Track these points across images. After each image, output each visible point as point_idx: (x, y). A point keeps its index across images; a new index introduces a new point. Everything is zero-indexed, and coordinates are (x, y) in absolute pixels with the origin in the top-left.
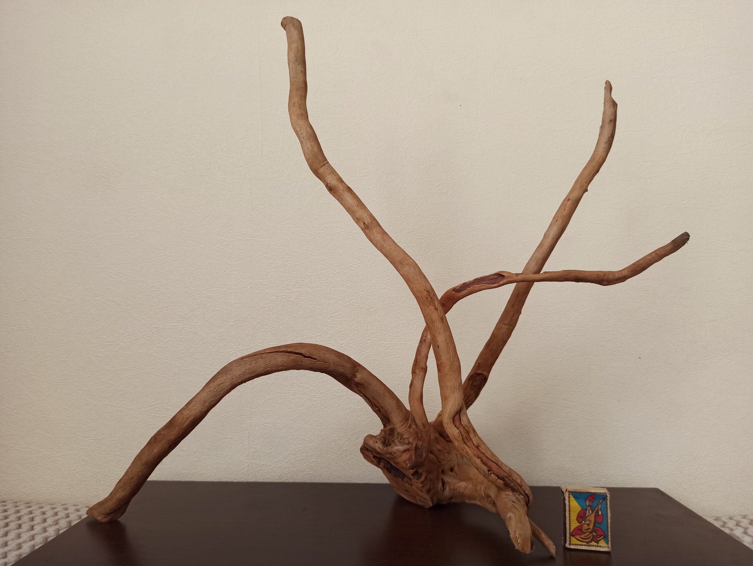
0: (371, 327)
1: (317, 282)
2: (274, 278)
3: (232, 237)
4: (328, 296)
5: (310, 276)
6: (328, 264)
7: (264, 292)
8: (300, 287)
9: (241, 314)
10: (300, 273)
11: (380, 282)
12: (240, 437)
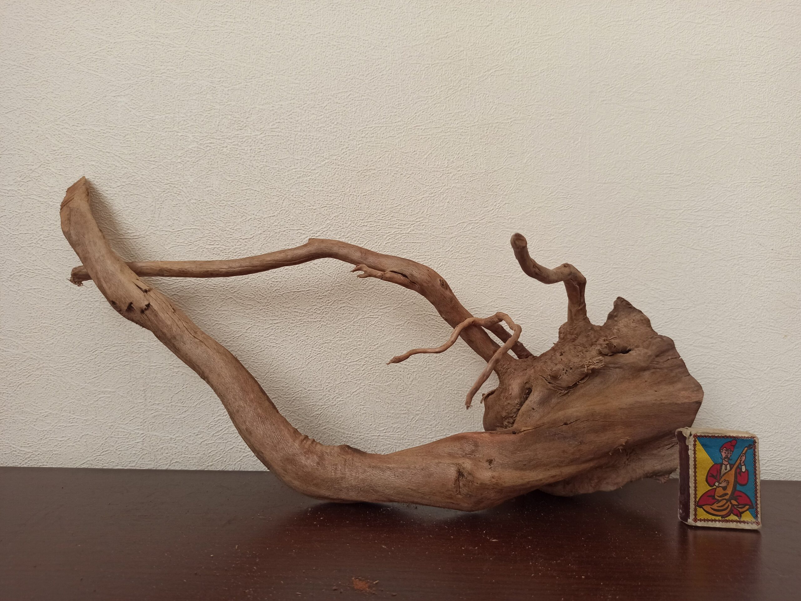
0: (367, 204)
1: (273, 121)
2: (195, 112)
3: (118, 36)
4: (292, 148)
5: (260, 110)
6: (292, 90)
7: (177, 135)
8: (241, 129)
9: (133, 174)
10: (242, 105)
11: (385, 125)
12: (128, 390)
